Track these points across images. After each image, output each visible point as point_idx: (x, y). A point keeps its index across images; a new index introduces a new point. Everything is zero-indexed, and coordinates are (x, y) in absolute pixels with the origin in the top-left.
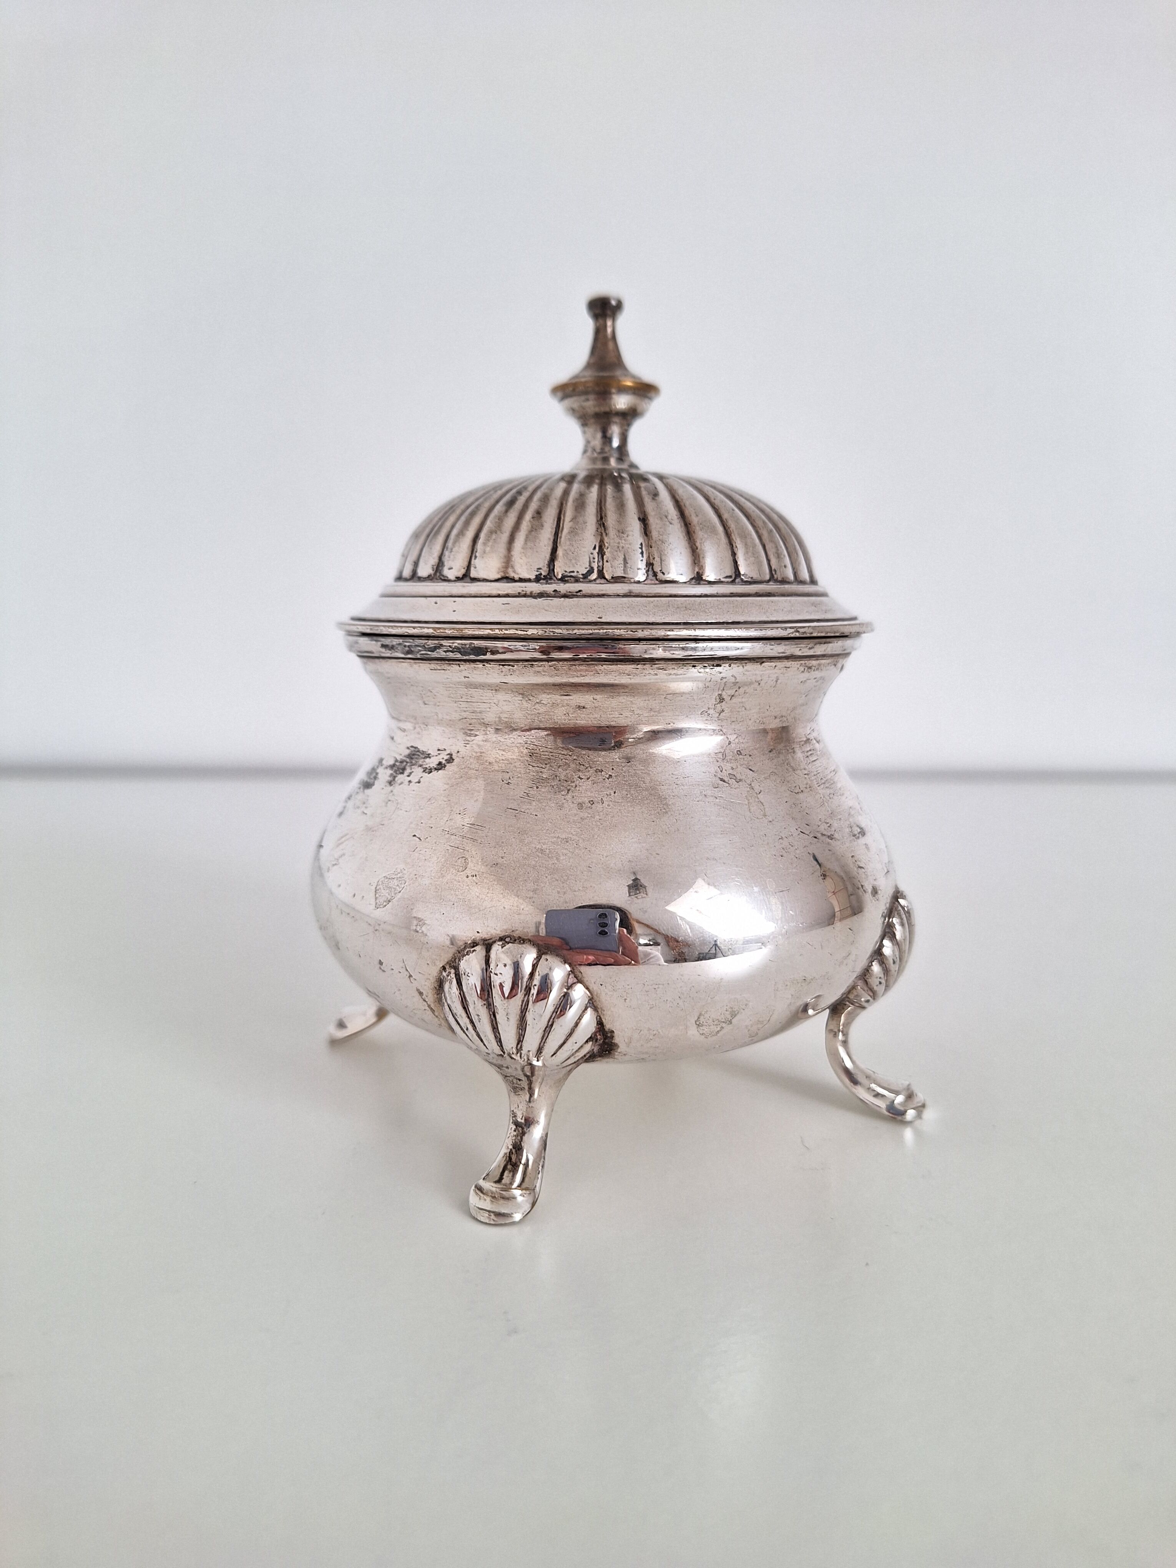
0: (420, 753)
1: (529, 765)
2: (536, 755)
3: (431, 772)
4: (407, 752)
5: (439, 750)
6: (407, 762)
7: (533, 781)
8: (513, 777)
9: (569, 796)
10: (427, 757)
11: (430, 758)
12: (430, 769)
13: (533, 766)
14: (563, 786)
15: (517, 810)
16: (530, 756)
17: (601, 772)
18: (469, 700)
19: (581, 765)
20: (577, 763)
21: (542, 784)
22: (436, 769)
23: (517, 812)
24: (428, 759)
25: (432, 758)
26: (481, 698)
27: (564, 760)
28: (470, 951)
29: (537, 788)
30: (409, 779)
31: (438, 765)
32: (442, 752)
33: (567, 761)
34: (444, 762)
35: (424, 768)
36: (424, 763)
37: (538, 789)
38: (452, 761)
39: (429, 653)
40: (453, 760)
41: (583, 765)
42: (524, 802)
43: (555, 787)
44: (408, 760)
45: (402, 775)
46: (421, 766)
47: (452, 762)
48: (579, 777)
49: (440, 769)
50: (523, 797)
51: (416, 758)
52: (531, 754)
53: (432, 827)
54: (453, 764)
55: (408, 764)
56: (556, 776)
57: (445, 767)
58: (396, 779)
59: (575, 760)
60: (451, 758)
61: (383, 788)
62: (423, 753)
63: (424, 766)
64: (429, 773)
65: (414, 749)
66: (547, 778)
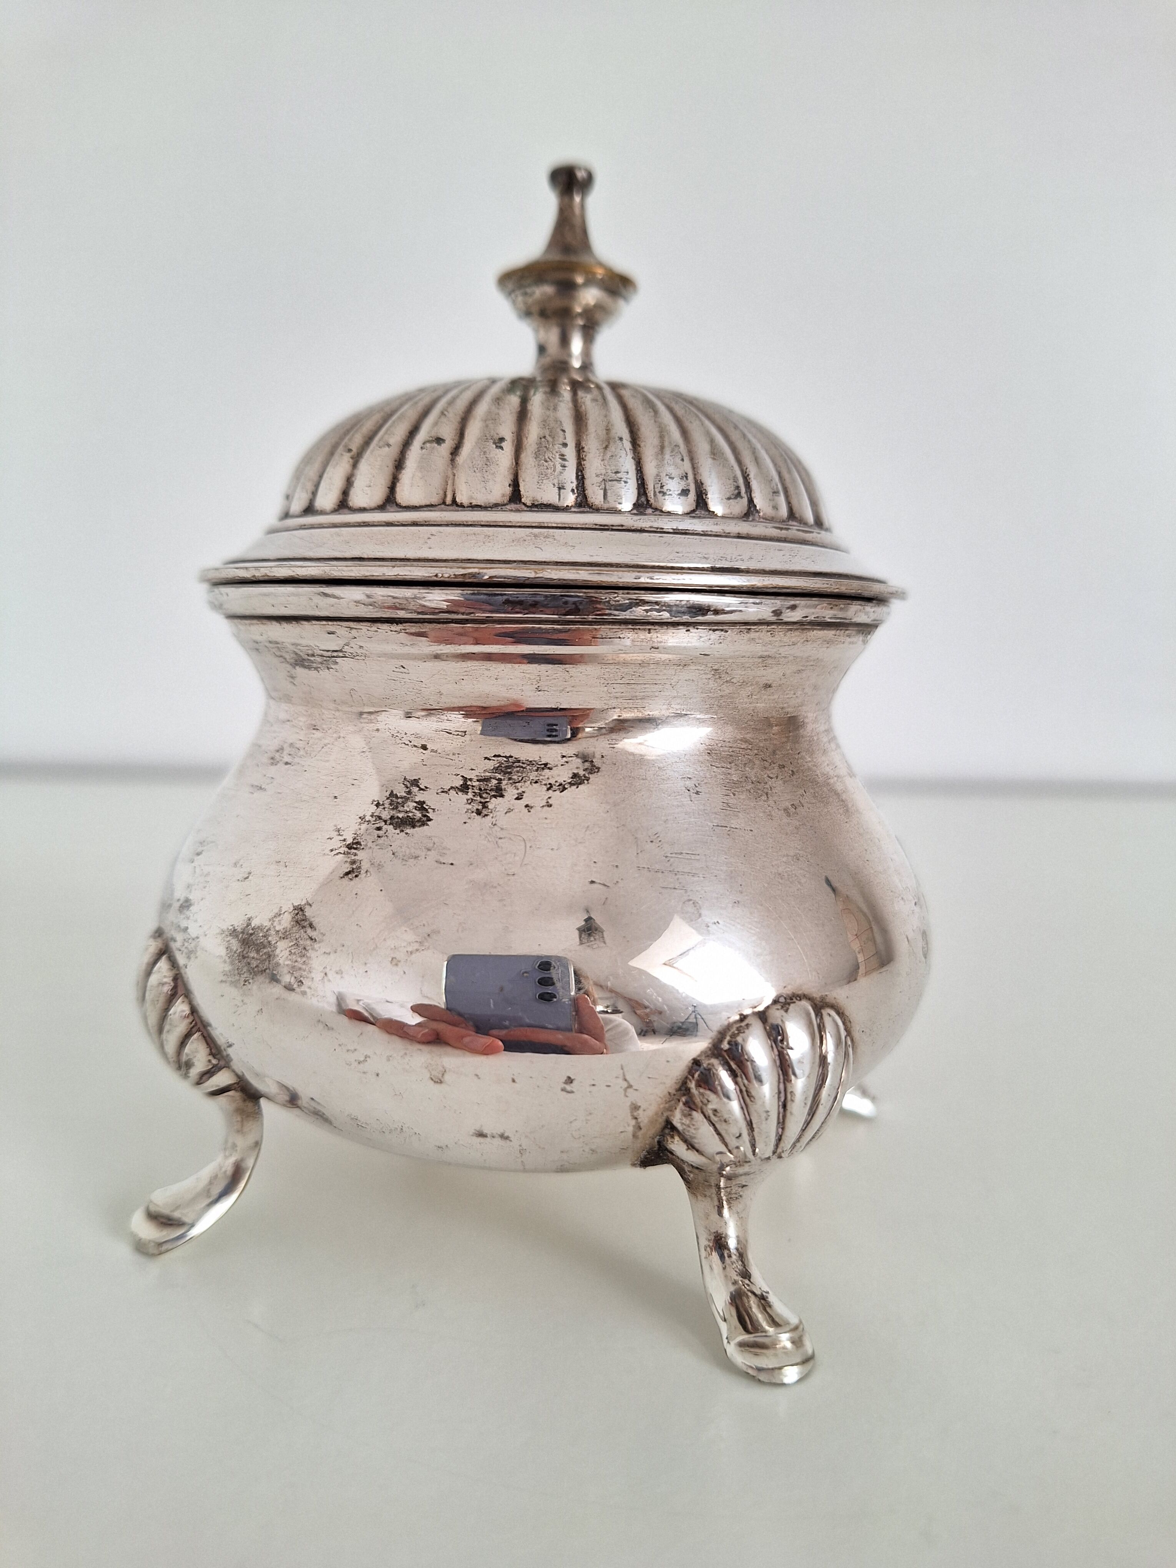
0: (523, 763)
1: (711, 765)
2: (715, 752)
3: (564, 789)
4: (491, 765)
5: (564, 756)
6: (500, 780)
7: (725, 786)
8: (699, 784)
9: (771, 802)
10: (543, 769)
11: (550, 769)
12: (559, 785)
13: (717, 767)
14: (759, 789)
15: (726, 827)
16: (709, 753)
17: (784, 768)
18: (632, 682)
19: (764, 760)
20: (760, 759)
21: (736, 790)
22: (571, 784)
23: (728, 829)
24: (547, 771)
25: (554, 768)
26: (656, 677)
27: (747, 756)
28: (741, 1026)
29: (734, 795)
30: (523, 802)
31: (572, 778)
32: (571, 759)
33: (749, 757)
34: (582, 773)
35: (546, 785)
36: (541, 777)
37: (736, 797)
38: (596, 770)
39: (616, 613)
40: (598, 768)
41: (766, 761)
42: (729, 814)
43: (752, 791)
44: (498, 776)
45: (499, 799)
46: (536, 782)
47: (598, 772)
48: (769, 777)
49: (580, 784)
50: (724, 808)
51: (518, 772)
52: (709, 752)
53: (617, 866)
54: (599, 774)
55: (504, 782)
56: (747, 777)
57: (588, 780)
58: (491, 806)
59: (756, 755)
60: (594, 766)
61: (465, 823)
62: (531, 763)
63: (544, 782)
64: (561, 792)
65: (505, 759)
66: (738, 781)
